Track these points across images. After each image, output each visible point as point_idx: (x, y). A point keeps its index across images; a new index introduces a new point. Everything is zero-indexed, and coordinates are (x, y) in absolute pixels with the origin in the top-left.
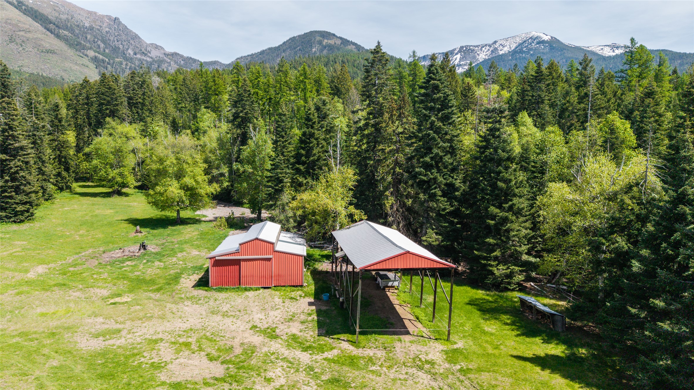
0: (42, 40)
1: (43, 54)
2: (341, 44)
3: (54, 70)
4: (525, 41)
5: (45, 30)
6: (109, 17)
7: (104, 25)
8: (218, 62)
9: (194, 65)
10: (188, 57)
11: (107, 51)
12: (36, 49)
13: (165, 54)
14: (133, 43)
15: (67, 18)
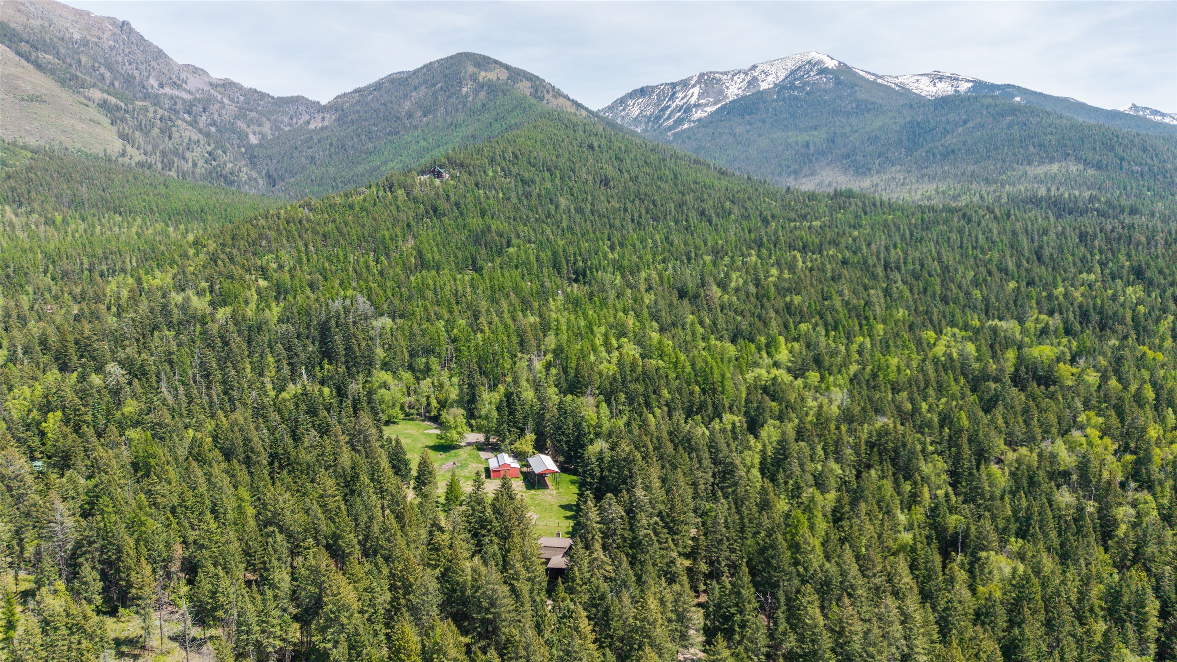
0: (18, 77)
1: (25, 104)
2: (508, 79)
3: (47, 132)
4: (800, 67)
5: (17, 58)
6: (113, 21)
7: (105, 36)
8: (302, 97)
9: (261, 103)
10: (250, 89)
11: (117, 84)
12: (12, 96)
13: (211, 84)
14: (156, 66)
15: (42, 26)
